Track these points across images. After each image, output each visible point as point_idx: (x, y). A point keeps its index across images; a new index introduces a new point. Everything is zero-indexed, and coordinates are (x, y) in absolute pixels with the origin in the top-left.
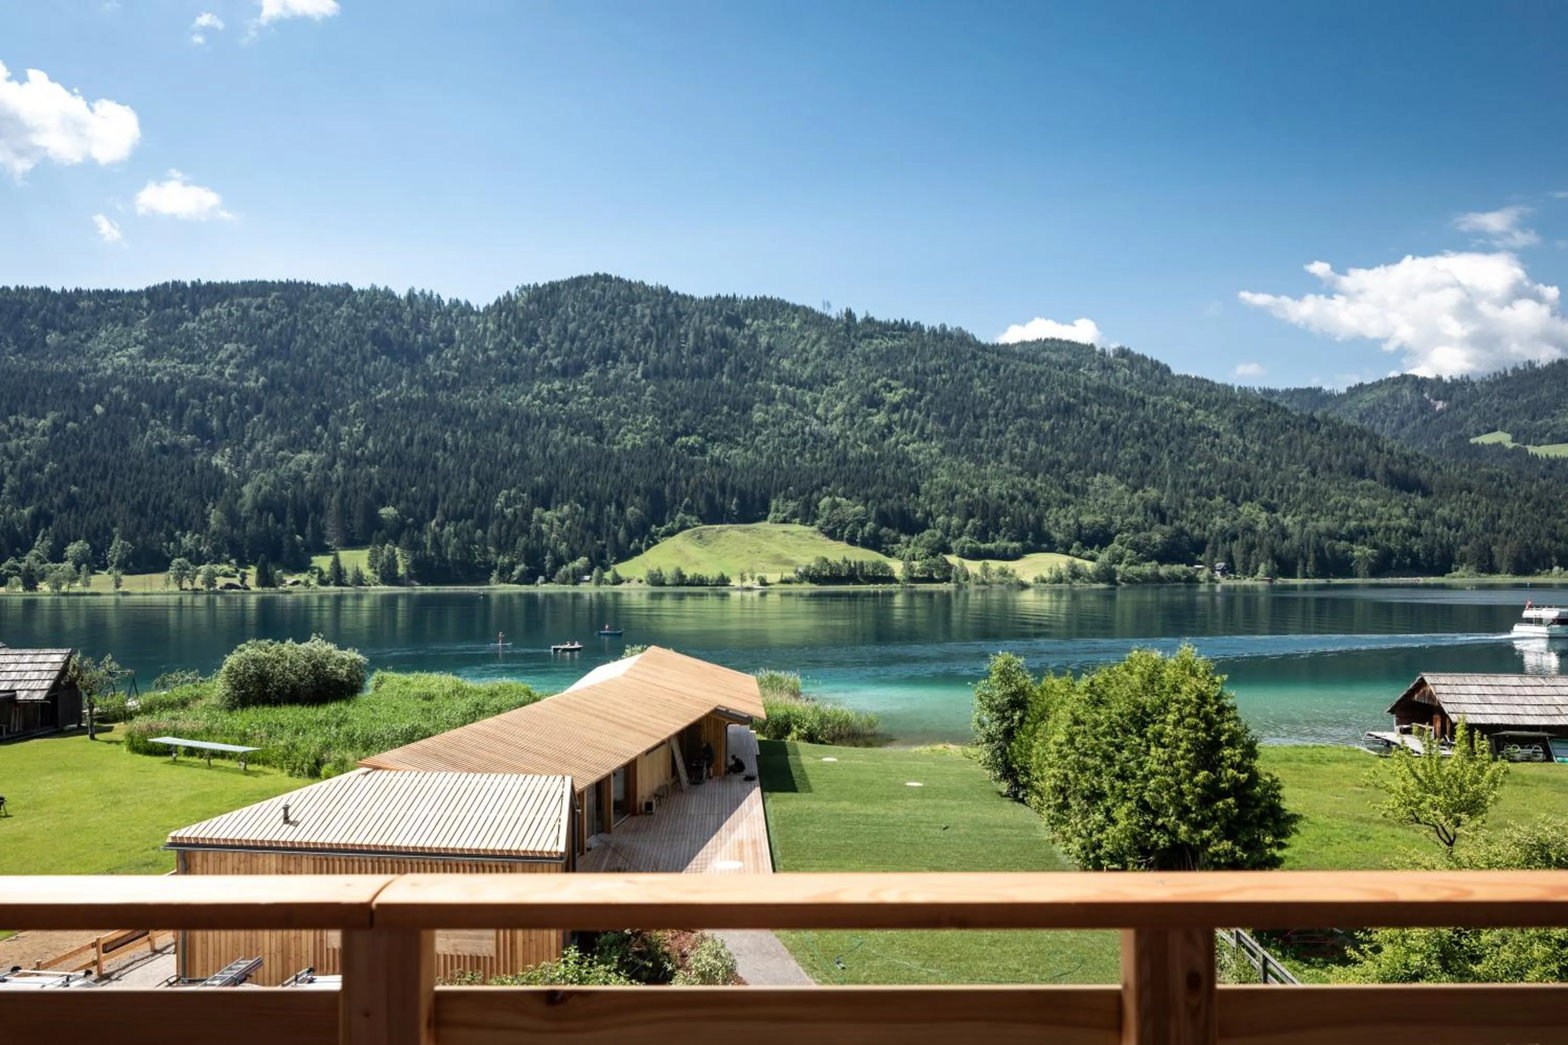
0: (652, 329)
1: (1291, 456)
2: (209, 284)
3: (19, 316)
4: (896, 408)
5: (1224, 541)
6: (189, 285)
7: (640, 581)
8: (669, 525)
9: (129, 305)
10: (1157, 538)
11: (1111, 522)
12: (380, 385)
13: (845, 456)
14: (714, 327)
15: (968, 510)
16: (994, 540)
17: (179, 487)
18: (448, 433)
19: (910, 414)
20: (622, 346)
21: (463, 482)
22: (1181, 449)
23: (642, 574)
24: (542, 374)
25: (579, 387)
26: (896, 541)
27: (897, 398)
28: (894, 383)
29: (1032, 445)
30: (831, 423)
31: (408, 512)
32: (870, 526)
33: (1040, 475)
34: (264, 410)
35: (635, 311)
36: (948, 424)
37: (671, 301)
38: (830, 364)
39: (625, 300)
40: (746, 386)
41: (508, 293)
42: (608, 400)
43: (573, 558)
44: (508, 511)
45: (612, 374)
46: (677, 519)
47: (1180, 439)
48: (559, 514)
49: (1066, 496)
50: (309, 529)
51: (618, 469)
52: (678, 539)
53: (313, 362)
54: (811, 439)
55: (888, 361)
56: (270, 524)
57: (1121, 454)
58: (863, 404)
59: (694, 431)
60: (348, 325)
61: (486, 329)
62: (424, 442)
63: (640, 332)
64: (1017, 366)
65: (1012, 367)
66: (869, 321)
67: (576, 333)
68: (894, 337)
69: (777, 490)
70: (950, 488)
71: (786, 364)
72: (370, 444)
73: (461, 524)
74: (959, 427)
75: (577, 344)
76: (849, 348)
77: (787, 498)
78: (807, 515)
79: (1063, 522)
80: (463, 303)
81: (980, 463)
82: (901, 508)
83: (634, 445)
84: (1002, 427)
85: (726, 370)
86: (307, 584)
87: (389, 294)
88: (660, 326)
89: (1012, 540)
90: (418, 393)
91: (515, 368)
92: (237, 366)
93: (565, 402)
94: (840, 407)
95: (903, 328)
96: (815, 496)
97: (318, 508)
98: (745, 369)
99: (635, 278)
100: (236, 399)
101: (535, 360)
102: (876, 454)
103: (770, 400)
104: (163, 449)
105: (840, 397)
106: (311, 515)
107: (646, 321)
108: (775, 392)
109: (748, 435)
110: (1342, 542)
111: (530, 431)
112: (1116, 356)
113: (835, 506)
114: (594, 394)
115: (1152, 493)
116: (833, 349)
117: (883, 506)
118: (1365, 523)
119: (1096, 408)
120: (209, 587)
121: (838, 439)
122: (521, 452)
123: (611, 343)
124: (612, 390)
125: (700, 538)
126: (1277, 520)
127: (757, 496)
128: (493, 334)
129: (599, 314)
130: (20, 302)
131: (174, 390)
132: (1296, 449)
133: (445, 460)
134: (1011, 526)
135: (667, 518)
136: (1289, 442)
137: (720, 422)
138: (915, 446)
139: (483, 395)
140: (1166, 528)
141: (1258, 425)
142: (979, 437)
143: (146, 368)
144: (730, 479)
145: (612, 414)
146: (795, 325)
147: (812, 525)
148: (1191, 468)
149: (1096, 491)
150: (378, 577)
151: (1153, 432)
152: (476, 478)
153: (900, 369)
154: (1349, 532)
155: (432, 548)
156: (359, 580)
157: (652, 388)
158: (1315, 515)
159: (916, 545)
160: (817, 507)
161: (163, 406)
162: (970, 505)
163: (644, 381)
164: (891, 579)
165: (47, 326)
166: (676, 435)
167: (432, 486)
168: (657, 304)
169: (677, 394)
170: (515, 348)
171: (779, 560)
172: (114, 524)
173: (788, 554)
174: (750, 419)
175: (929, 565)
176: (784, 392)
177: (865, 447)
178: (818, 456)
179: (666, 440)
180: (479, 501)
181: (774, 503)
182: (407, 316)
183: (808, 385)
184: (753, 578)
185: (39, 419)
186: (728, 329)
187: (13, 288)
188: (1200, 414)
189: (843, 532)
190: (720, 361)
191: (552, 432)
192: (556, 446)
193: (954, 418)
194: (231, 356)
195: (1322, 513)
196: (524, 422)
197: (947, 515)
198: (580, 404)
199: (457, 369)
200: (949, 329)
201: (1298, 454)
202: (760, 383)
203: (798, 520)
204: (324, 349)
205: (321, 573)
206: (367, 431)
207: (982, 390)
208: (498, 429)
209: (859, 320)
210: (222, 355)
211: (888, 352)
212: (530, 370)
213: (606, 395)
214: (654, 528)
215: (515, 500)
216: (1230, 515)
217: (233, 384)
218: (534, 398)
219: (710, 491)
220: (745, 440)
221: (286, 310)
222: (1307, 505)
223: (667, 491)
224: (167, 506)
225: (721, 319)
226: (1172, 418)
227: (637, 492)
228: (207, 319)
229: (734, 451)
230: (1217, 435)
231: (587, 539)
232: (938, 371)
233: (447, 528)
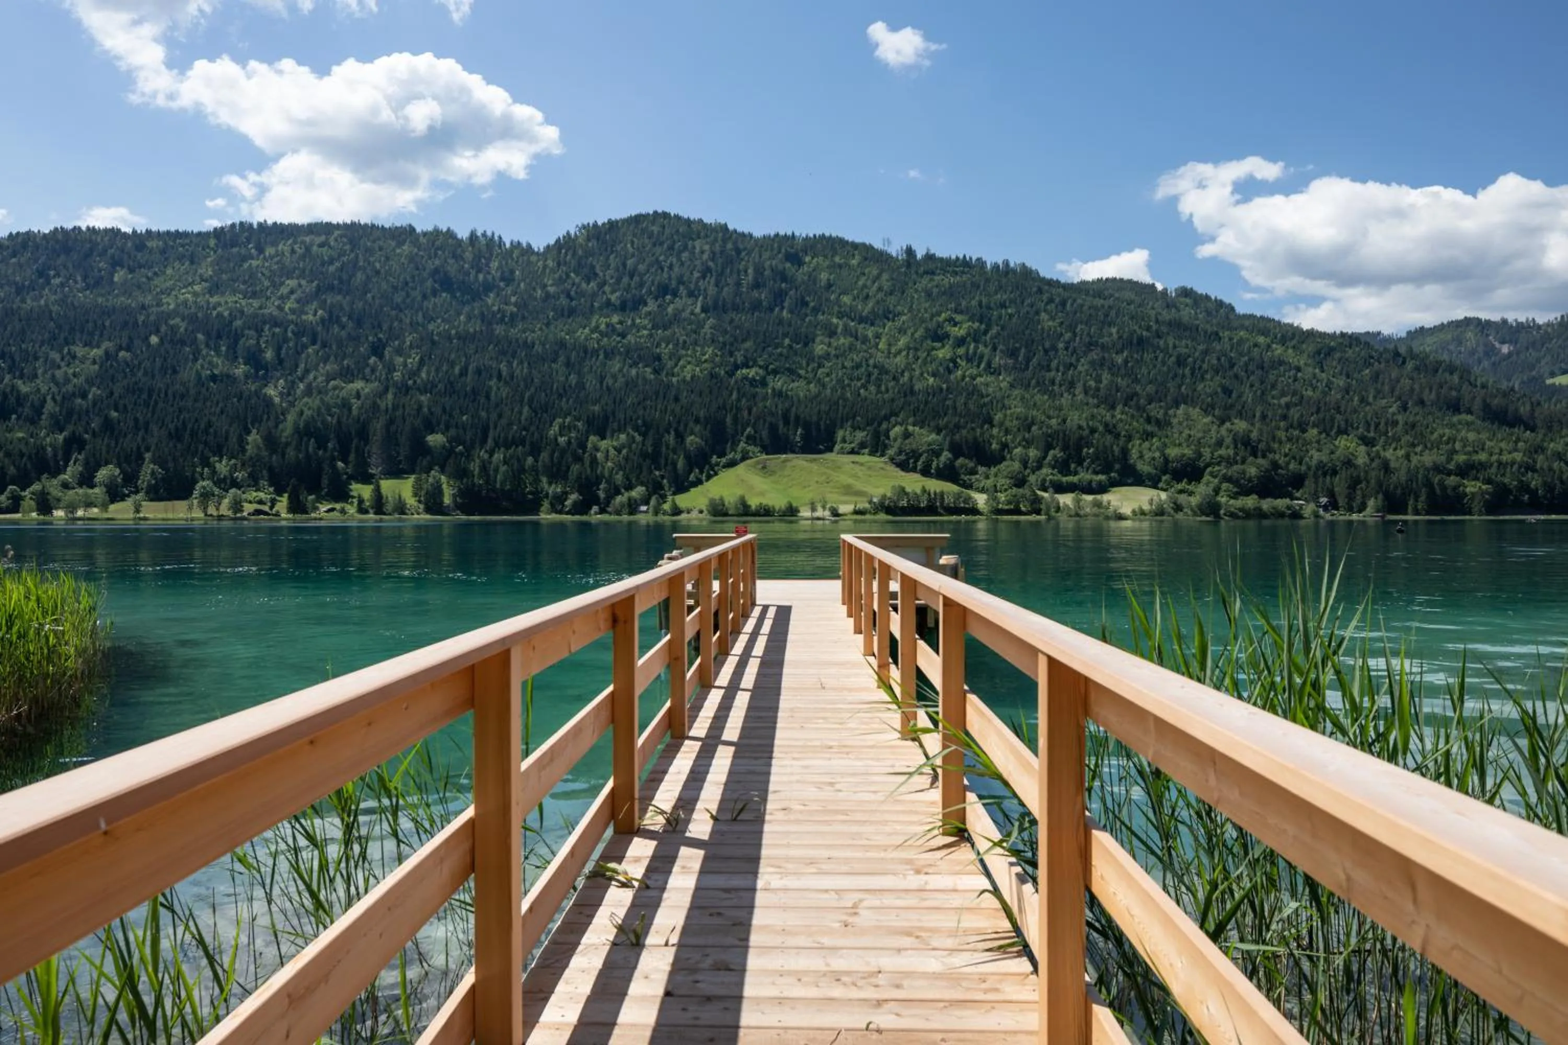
0: (711, 264)
1: (1378, 392)
2: (275, 224)
3: (88, 255)
4: (961, 342)
5: (1325, 474)
6: (255, 226)
7: (701, 512)
8: (731, 456)
9: (197, 245)
10: (1252, 471)
11: (1200, 455)
12: (439, 321)
13: (912, 387)
14: (774, 262)
15: (1047, 441)
16: (1076, 473)
17: (222, 412)
18: (504, 363)
19: (976, 348)
20: (680, 281)
21: (516, 410)
22: (1262, 383)
23: (703, 503)
24: (601, 308)
25: (638, 321)
26: (973, 472)
27: (962, 332)
28: (958, 318)
29: (1106, 377)
30: (895, 356)
31: (458, 440)
32: (946, 455)
33: (1119, 408)
34: (319, 342)
35: (694, 247)
36: (1017, 359)
37: (730, 237)
38: (892, 300)
39: (684, 237)
40: (807, 320)
41: (568, 233)
42: (667, 333)
43: (629, 487)
44: (562, 440)
45: (670, 309)
46: (739, 449)
47: (1259, 372)
48: (615, 443)
49: (1149, 428)
50: (352, 457)
51: (677, 399)
52: (741, 469)
53: (373, 298)
54: (876, 371)
55: (952, 295)
56: (311, 450)
57: (1200, 387)
58: (926, 338)
59: (755, 364)
60: (410, 262)
61: (545, 267)
62: (479, 372)
63: (699, 267)
64: (1084, 300)
65: (1079, 301)
66: (930, 257)
67: (635, 269)
68: (956, 273)
69: (844, 420)
70: (1026, 419)
71: (846, 299)
72: (424, 375)
73: (511, 451)
74: (1028, 360)
75: (636, 278)
76: (910, 285)
77: (855, 428)
78: (877, 446)
79: (1148, 456)
80: (524, 245)
81: (1052, 395)
82: (975, 439)
83: (693, 377)
84: (1073, 360)
85: (786, 304)
86: (343, 511)
87: (450, 234)
88: (720, 261)
89: (1096, 473)
90: (475, 326)
91: (574, 303)
92: (298, 301)
93: (623, 335)
94: (902, 342)
95: (964, 264)
96: (884, 426)
97: (363, 434)
98: (806, 304)
99: (694, 216)
100: (293, 332)
101: (594, 295)
102: (944, 386)
103: (832, 333)
104: (214, 378)
105: (902, 331)
106: (355, 441)
107: (705, 256)
108: (837, 327)
109: (810, 369)
110: (1452, 478)
111: (588, 362)
112: (1178, 296)
113: (907, 435)
114: (653, 328)
115: (1241, 425)
116: (894, 285)
117: (957, 437)
118: (1475, 457)
119: (1171, 341)
120: (235, 513)
121: (903, 372)
122: (577, 383)
123: (670, 278)
124: (671, 323)
125: (764, 468)
126: (1378, 455)
127: (822, 427)
128: (553, 271)
129: (658, 250)
130: (91, 241)
131: (231, 322)
132: (1383, 384)
133: (499, 389)
134: (1096, 458)
135: (728, 450)
136: (1376, 377)
137: (781, 355)
138: (982, 380)
139: (541, 329)
140: (1260, 461)
141: (1340, 360)
142: (1049, 370)
143: (208, 303)
144: (794, 409)
145: (671, 346)
146: (854, 262)
147: (882, 455)
148: (1276, 401)
149: (1180, 423)
150: (422, 506)
151: (1232, 366)
152: (530, 407)
153: (964, 303)
154: (1458, 466)
155: (480, 477)
156: (401, 508)
157: (711, 321)
158: (1418, 449)
159: (996, 475)
160: (888, 438)
161: (219, 337)
162: (1049, 436)
163: (703, 315)
164: (974, 511)
165: (116, 263)
166: (737, 367)
167: (483, 414)
168: (716, 240)
169: (737, 327)
170: (573, 284)
171: (848, 491)
172: (148, 449)
173: (859, 486)
174: (812, 352)
175: (1015, 496)
176: (846, 327)
177: (931, 380)
178: (883, 388)
179: (726, 372)
180: (533, 428)
181: (840, 434)
182: (468, 255)
183: (869, 320)
184: (824, 508)
185: (92, 348)
186: (788, 265)
187: (84, 229)
188: (1278, 350)
189: (915, 462)
190: (781, 296)
191: (609, 363)
192: (614, 377)
193: (1023, 350)
194: (292, 292)
195: (1426, 447)
196: (582, 354)
197: (1024, 447)
198: (639, 337)
199: (516, 305)
200: (1012, 265)
201: (1386, 388)
202: (820, 317)
203: (867, 451)
204: (384, 286)
205: (361, 501)
206: (422, 362)
207: (1050, 323)
208: (554, 361)
209: (919, 256)
210: (284, 290)
211: (950, 287)
212: (589, 304)
213: (665, 328)
214: (714, 459)
215: (570, 428)
216: (1326, 451)
217: (291, 317)
218: (592, 332)
219: (773, 420)
220: (807, 372)
221: (348, 247)
222: (1408, 438)
223: (729, 420)
224: (206, 431)
225: (780, 256)
226: (1249, 352)
227: (697, 421)
228: (271, 257)
229: (796, 384)
230: (1298, 369)
231: (645, 469)
232: (1003, 306)
233: (496, 456)
